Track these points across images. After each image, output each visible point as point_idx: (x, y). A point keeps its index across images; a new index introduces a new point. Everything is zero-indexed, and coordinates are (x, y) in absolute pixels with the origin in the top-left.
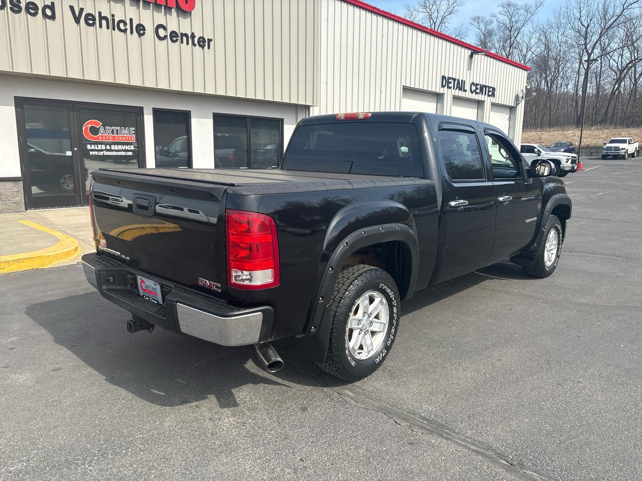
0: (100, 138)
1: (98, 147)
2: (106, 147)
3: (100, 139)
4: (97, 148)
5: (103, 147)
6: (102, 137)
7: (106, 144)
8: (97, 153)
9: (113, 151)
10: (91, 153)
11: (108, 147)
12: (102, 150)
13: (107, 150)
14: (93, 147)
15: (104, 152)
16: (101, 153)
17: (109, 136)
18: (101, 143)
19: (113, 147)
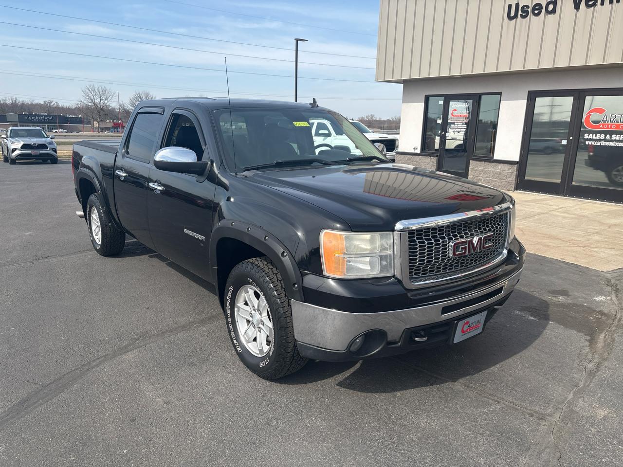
0: (601, 126)
1: (596, 136)
2: (605, 136)
3: (601, 128)
4: (594, 138)
5: (603, 136)
6: (603, 125)
7: (606, 133)
8: (593, 143)
9: (612, 141)
10: (587, 143)
11: (608, 137)
12: (600, 140)
13: (605, 140)
14: (591, 136)
15: (602, 142)
16: (599, 143)
17: (612, 125)
18: (601, 132)
19: (614, 137)
